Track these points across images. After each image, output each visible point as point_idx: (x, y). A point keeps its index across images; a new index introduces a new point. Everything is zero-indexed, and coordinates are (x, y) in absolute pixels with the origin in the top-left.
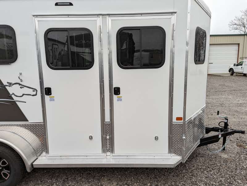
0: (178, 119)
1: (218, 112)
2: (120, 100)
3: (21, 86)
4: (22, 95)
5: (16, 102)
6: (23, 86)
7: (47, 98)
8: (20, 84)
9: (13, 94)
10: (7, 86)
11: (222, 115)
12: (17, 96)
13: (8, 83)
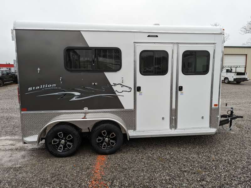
0: (215, 105)
1: (226, 104)
2: (182, 94)
3: (121, 86)
4: (122, 91)
5: (118, 96)
6: (123, 86)
7: (138, 93)
8: (121, 85)
9: (116, 91)
10: (113, 85)
11: (229, 107)
12: (118, 92)
13: (113, 84)
